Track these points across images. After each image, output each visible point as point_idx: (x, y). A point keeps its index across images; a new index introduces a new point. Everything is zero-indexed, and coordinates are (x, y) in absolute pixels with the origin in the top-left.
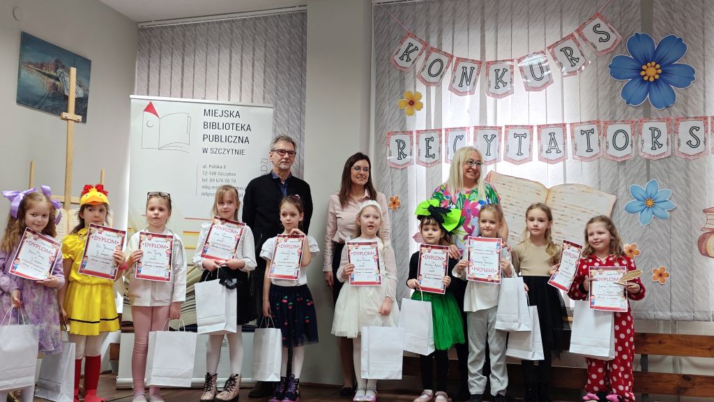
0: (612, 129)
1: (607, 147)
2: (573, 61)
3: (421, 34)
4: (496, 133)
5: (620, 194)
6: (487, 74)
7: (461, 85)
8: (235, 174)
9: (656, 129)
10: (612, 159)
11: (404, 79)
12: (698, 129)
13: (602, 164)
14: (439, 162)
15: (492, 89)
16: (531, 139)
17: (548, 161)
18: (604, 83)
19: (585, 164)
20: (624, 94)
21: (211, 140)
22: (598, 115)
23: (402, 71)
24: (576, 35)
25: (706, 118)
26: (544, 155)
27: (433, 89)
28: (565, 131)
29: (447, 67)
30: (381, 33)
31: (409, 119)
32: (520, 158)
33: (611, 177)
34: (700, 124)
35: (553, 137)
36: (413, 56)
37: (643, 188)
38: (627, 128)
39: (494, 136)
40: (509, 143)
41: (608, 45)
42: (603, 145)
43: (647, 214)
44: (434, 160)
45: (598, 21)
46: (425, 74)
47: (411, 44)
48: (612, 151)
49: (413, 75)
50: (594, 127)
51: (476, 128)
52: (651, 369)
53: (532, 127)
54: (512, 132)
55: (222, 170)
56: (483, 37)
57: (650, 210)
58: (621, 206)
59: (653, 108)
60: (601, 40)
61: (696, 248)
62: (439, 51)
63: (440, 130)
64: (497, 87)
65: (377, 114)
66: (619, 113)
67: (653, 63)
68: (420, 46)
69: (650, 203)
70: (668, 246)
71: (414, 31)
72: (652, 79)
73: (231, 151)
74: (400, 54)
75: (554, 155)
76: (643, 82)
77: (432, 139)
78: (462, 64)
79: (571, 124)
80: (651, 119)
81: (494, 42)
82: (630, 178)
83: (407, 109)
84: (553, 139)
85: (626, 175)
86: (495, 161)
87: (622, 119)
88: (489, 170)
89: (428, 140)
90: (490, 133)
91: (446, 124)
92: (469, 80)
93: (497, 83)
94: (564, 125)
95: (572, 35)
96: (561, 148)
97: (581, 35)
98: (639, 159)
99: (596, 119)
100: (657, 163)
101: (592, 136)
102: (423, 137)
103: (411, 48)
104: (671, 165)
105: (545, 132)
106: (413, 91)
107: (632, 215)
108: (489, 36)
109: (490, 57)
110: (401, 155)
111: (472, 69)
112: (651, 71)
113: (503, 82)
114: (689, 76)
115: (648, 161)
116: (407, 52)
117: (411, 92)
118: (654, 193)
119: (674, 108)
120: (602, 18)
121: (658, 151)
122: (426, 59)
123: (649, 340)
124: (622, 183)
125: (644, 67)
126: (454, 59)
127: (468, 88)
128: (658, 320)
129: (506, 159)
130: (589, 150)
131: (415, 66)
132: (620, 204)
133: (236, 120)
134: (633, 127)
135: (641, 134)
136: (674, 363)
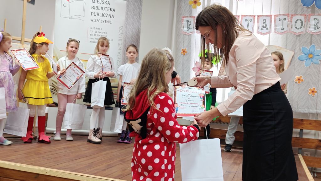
1: (292, 28)
5: (296, 51)
8: (106, 33)
9: (317, 19)
10: (294, 33)
13: (288, 36)
16: (254, 22)
17: (261, 34)
19: (280, 36)
20: (303, 1)
21: (95, 15)
22: (288, 11)
26: (260, 30)
28: (271, 18)
31: (193, 10)
33: (293, 42)
35: (265, 21)
37: (308, 48)
38: (303, 18)
42: (290, 27)
43: (309, 61)
48: (294, 29)
50: (286, 17)
52: (304, 137)
53: (255, 16)
54: (244, 18)
55: (100, 31)
57: (310, 59)
59: (316, 9)
65: (178, 7)
66: (299, 11)
69: (311, 56)
70: (318, 77)
73: (105, 21)
75: (264, 31)
79: (275, 16)
80: (315, 14)
82: (302, 44)
83: (193, 5)
84: (265, 23)
85: (300, 42)
87: (300, 14)
94: (271, 16)
96: (268, 28)
98: (307, 34)
99: (287, 13)
100: (316, 36)
101: (284, 22)
105: (261, 19)
107: (301, 61)
110: (189, 28)
115: (312, 35)
118: (313, 51)
121: (317, 31)
123: (305, 123)
124: (298, 46)
128: (309, 113)
130: (283, 29)
132: (296, 56)
133: (108, 6)
134: (306, 18)
135: (309, 21)
136: (315, 135)
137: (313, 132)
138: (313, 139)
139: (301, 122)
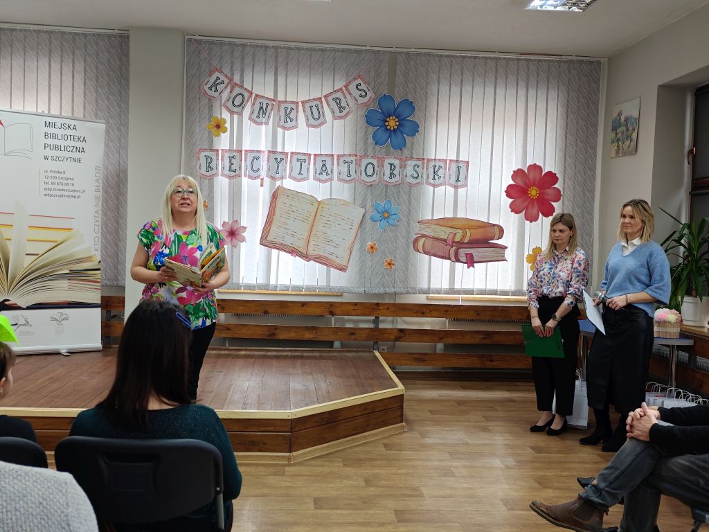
0: (365, 162)
1: (361, 174)
2: (341, 108)
3: (227, 71)
4: (284, 157)
5: (367, 208)
6: (279, 111)
7: (258, 117)
8: (73, 179)
9: (393, 164)
10: (364, 182)
11: (212, 106)
12: (418, 166)
13: (357, 186)
14: (240, 176)
15: (282, 123)
16: (309, 164)
17: (320, 181)
18: (361, 127)
19: (346, 185)
20: (374, 137)
21: (52, 148)
22: (356, 150)
23: (211, 99)
24: (344, 89)
25: (423, 159)
26: (318, 176)
27: (236, 117)
28: (333, 159)
29: (248, 101)
30: (192, 64)
31: (215, 139)
32: (300, 177)
33: (363, 195)
34: (419, 163)
35: (324, 163)
36: (220, 88)
37: (383, 204)
38: (375, 162)
39: (282, 159)
40: (293, 165)
41: (365, 100)
42: (358, 172)
43: (384, 223)
44: (236, 173)
45: (359, 81)
46: (229, 104)
47: (218, 78)
48: (364, 177)
49: (219, 104)
50: (353, 159)
51: (269, 152)
52: (381, 326)
53: (310, 155)
54: (295, 158)
55: (61, 176)
56: (276, 81)
57: (386, 220)
58: (368, 216)
59: (392, 149)
60: (361, 96)
61: (412, 246)
62: (242, 87)
63: (241, 151)
64: (286, 121)
65: (188, 134)
66: (370, 152)
67: (394, 117)
68: (226, 81)
69: (386, 215)
70: (395, 244)
71: (221, 67)
72: (392, 129)
73: (69, 159)
74: (209, 85)
75: (324, 176)
76: (387, 130)
77: (234, 157)
78: (259, 100)
79: (338, 156)
80: (390, 157)
81: (284, 85)
82: (374, 197)
83: (214, 130)
84: (324, 165)
85: (372, 195)
86: (282, 178)
87: (371, 155)
88: (277, 185)
89: (231, 158)
90: (279, 157)
91: (246, 146)
92: (264, 113)
93: (286, 119)
94: (333, 155)
95: (341, 89)
96: (330, 172)
97: (347, 89)
98: (381, 184)
99: (354, 153)
100: (392, 188)
101: (351, 165)
102: (227, 155)
103: (219, 81)
104: (401, 190)
105: (319, 159)
106: (219, 118)
107: (374, 222)
108: (281, 80)
109: (281, 97)
110: (209, 168)
111: (268, 105)
112: (392, 123)
113: (290, 118)
114: (415, 129)
115: (386, 186)
116: (215, 84)
117: (217, 117)
118: (389, 208)
119: (405, 150)
120: (362, 79)
121: (393, 180)
122: (231, 92)
123: (381, 307)
124: (369, 200)
125: (388, 119)
126: (254, 95)
127: (264, 120)
128: (386, 294)
129: (291, 177)
130: (349, 175)
131: (221, 97)
132: (367, 215)
133: (73, 133)
134: (378, 161)
135: (383, 166)
136: (393, 322)
137: (390, 318)
138: (391, 329)
139: (376, 307)
